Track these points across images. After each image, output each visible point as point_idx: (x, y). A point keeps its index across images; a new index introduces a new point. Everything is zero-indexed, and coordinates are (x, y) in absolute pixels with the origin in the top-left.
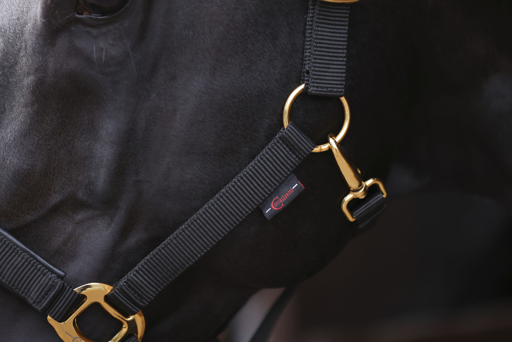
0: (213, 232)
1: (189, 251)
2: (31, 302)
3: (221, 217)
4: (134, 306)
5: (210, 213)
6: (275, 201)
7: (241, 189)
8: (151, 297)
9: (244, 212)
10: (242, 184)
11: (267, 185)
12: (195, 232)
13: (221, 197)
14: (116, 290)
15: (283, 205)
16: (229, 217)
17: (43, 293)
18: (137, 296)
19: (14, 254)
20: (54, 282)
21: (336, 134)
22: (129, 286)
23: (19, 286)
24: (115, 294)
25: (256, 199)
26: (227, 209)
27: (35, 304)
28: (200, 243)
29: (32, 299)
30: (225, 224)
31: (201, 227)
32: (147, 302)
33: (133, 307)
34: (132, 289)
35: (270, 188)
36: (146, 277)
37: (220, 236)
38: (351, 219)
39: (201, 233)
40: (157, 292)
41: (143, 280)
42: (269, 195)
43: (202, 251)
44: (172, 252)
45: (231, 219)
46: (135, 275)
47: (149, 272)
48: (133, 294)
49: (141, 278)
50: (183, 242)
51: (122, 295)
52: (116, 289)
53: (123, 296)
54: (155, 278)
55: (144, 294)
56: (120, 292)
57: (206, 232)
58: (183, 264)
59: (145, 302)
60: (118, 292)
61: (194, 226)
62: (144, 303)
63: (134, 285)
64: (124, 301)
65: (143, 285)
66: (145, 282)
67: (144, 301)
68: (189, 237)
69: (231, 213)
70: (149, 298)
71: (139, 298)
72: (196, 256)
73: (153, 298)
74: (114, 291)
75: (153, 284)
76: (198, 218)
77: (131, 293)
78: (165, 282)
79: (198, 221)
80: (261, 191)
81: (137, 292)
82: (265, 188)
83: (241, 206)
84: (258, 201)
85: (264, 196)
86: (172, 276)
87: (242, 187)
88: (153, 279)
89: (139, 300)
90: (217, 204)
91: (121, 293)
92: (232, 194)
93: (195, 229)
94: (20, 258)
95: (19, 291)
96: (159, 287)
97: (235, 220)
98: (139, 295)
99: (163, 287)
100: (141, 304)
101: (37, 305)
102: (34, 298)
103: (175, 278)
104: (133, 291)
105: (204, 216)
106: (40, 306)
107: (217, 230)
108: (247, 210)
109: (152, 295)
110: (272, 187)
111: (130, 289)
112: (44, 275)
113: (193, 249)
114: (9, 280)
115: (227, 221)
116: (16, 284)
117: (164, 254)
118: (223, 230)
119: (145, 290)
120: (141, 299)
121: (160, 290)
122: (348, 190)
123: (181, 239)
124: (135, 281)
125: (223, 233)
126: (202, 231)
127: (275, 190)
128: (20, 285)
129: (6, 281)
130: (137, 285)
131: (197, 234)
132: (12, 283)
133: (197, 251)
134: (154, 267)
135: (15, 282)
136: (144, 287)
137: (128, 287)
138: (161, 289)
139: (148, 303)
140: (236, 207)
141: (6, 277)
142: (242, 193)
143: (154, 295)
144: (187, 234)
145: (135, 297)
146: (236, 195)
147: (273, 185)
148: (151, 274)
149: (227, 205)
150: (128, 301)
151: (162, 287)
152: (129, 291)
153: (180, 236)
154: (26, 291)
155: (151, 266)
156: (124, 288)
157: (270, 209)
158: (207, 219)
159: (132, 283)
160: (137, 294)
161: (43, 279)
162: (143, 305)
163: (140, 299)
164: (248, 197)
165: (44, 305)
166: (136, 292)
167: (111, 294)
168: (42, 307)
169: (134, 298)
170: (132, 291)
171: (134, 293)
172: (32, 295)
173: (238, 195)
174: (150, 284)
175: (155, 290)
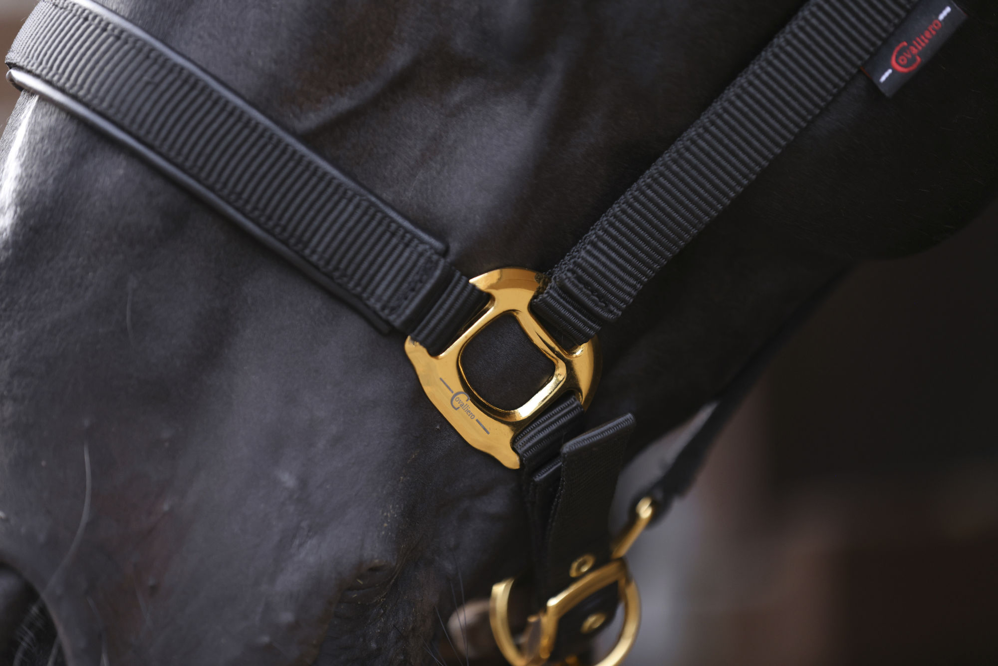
0: (762, 137)
1: (708, 186)
2: (378, 306)
3: (778, 102)
4: (590, 322)
5: (752, 96)
6: (900, 53)
7: (820, 33)
8: (627, 298)
9: (829, 86)
10: (822, 22)
11: (879, 18)
12: (720, 142)
13: (776, 56)
14: (551, 292)
15: (918, 59)
16: (796, 99)
17: (405, 285)
18: (596, 298)
19: (336, 197)
20: (429, 260)
22: (580, 279)
23: (350, 271)
24: (549, 300)
25: (856, 54)
26: (791, 82)
27: (387, 311)
28: (733, 166)
29: (379, 299)
30: (788, 118)
31: (733, 128)
32: (619, 308)
33: (585, 324)
34: (587, 284)
35: (885, 24)
36: (613, 255)
37: (777, 145)
39: (735, 143)
40: (638, 286)
41: (608, 263)
42: (885, 41)
43: (739, 183)
44: (669, 192)
45: (801, 104)
46: (589, 253)
47: (620, 243)
48: (588, 296)
49: (603, 259)
50: (695, 167)
51: (563, 300)
52: (550, 288)
53: (565, 304)
54: (635, 255)
55: (612, 294)
56: (559, 295)
57: (745, 139)
58: (697, 217)
59: (615, 311)
60: (555, 295)
61: (718, 127)
62: (611, 312)
63: (590, 275)
64: (567, 314)
65: (608, 274)
66: (613, 266)
67: (612, 308)
68: (708, 155)
69: (799, 90)
70: (623, 301)
71: (601, 302)
72: (725, 195)
73: (631, 300)
74: (546, 293)
75: (629, 268)
76: (726, 110)
77: (584, 294)
78: (656, 261)
79: (726, 116)
80: (866, 32)
81: (597, 290)
82: (874, 26)
83: (821, 72)
84: (860, 58)
85: (873, 44)
86: (672, 245)
87: (821, 28)
88: (630, 257)
89: (601, 307)
90: (768, 74)
91: (562, 297)
92: (800, 46)
93: (720, 135)
94: (351, 208)
95: (348, 282)
96: (644, 274)
97: (810, 106)
98: (601, 297)
99: (653, 273)
100: (606, 315)
101: (391, 314)
102: (385, 298)
103: (678, 251)
104: (588, 289)
105: (739, 103)
106: (399, 316)
107: (772, 133)
108: (836, 80)
109: (629, 294)
110: (889, 21)
111: (581, 286)
112: (407, 245)
113: (717, 181)
114: (327, 256)
115: (792, 109)
116: (342, 266)
117: (651, 200)
118: (784, 132)
119: (613, 283)
120: (607, 305)
121: (646, 280)
123: (688, 162)
124: (592, 266)
125: (783, 137)
126: (736, 138)
127: (897, 27)
128: (353, 267)
129: (319, 259)
130: (596, 274)
131: (726, 147)
132: (334, 262)
133: (726, 184)
134: (632, 229)
135: (340, 261)
136: (612, 277)
137: (576, 282)
138: (648, 278)
139: (620, 313)
140: (812, 76)
141: (320, 249)
142: (823, 43)
143: (634, 293)
144: (702, 150)
145: (593, 301)
146: (808, 47)
147: (891, 16)
148: (625, 247)
149: (789, 74)
150: (576, 312)
151: (649, 272)
152: (581, 290)
153: (687, 155)
154: (364, 282)
155: (624, 229)
156: (569, 285)
157: (890, 71)
158: (746, 109)
159: (584, 270)
160: (596, 294)
161: (406, 254)
162: (611, 316)
163: (604, 305)
164: (837, 49)
165: (408, 312)
166: (594, 290)
167: (539, 301)
168: (403, 318)
169: (590, 304)
170: (585, 288)
171: (590, 293)
172: (379, 291)
173: (814, 47)
174: (624, 269)
175: (635, 283)
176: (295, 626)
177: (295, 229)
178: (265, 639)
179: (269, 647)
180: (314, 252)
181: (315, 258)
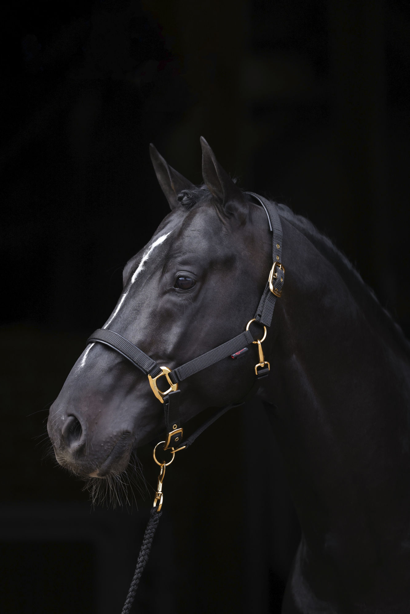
2: (145, 368)
17: (149, 365)
21: (261, 339)
38: (257, 374)
53: (175, 375)
60: (173, 373)
70: (183, 378)
122: (258, 362)
132: (138, 361)
165: (150, 370)
167: (170, 373)
169: (179, 376)
176: (116, 436)
177: (132, 356)
178: (111, 436)
179: (111, 437)
180: (135, 359)
181: (135, 360)
